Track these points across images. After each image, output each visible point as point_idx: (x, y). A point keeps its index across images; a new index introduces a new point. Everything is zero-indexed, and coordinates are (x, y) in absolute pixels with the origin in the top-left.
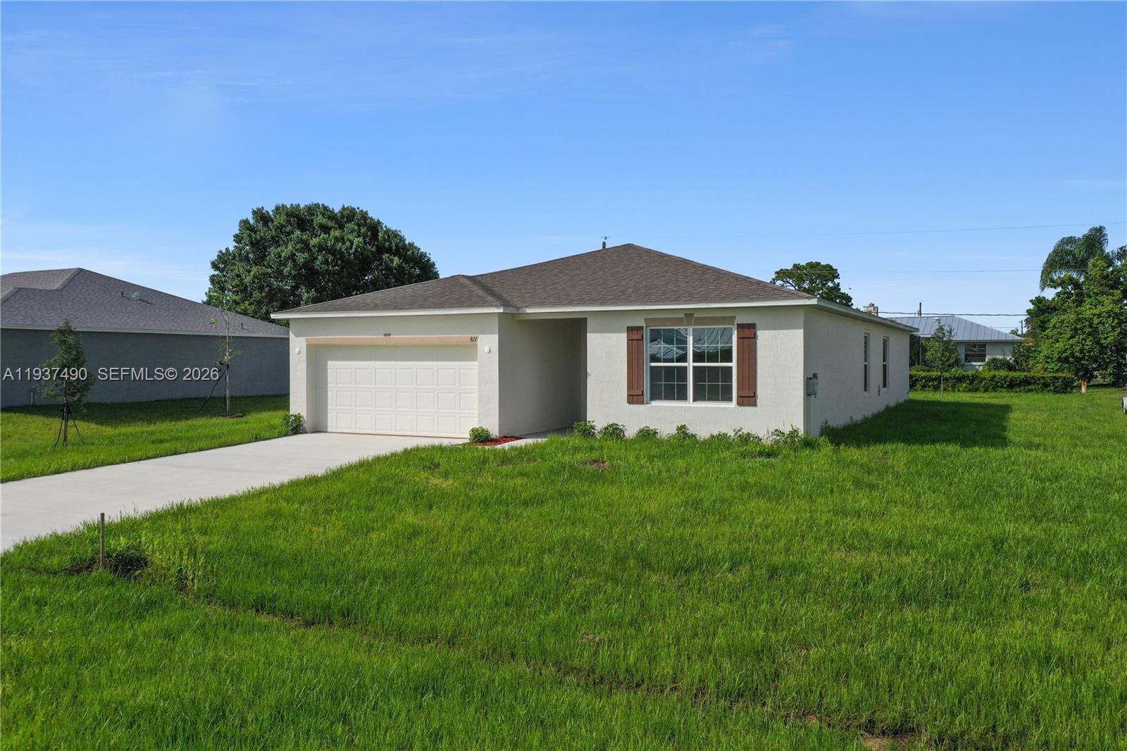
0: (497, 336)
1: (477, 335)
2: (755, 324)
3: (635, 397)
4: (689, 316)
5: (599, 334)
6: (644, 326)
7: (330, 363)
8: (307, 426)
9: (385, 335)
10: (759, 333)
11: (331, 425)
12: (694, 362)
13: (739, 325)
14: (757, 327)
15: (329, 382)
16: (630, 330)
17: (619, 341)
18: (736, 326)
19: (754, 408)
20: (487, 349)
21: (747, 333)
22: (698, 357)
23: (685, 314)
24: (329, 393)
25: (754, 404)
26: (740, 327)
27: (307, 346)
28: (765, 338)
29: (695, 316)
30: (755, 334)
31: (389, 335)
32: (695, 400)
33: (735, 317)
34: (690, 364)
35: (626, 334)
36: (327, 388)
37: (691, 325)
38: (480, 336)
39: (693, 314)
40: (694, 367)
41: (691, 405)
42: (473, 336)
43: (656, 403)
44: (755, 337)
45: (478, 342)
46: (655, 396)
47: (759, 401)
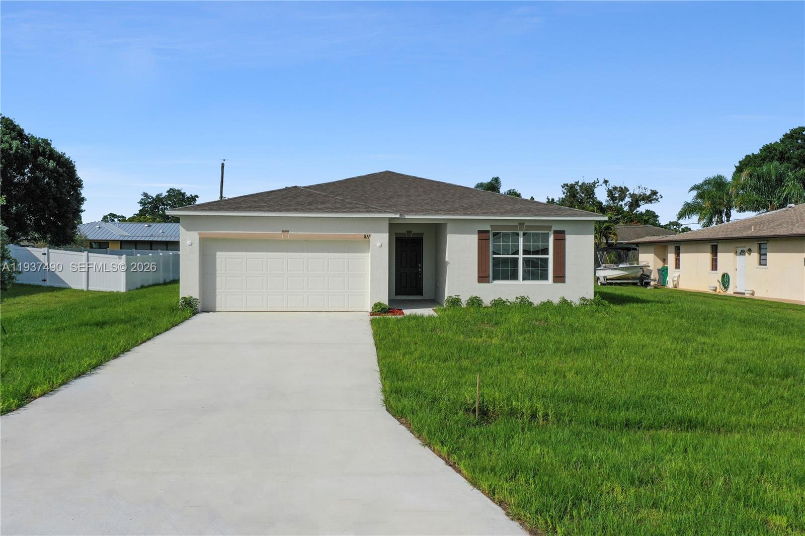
0: (388, 234)
1: (370, 234)
2: (564, 231)
3: (483, 278)
4: (521, 223)
5: (457, 235)
6: (490, 230)
7: (219, 254)
8: (199, 307)
9: (283, 231)
10: (567, 237)
11: (220, 304)
12: (523, 254)
13: (554, 231)
14: (566, 233)
15: (217, 269)
16: (480, 232)
17: (473, 240)
18: (552, 232)
19: (564, 284)
20: (378, 244)
21: (560, 236)
22: (526, 252)
23: (519, 223)
24: (218, 279)
25: (564, 282)
26: (555, 232)
27: (199, 238)
28: (570, 239)
29: (525, 225)
30: (565, 237)
31: (288, 231)
32: (524, 279)
33: (551, 226)
34: (521, 256)
35: (477, 235)
36: (216, 274)
37: (521, 231)
38: (372, 234)
39: (524, 223)
40: (523, 258)
41: (521, 283)
42: (366, 234)
43: (496, 282)
44: (564, 239)
45: (371, 238)
46: (496, 278)
47: (567, 280)
